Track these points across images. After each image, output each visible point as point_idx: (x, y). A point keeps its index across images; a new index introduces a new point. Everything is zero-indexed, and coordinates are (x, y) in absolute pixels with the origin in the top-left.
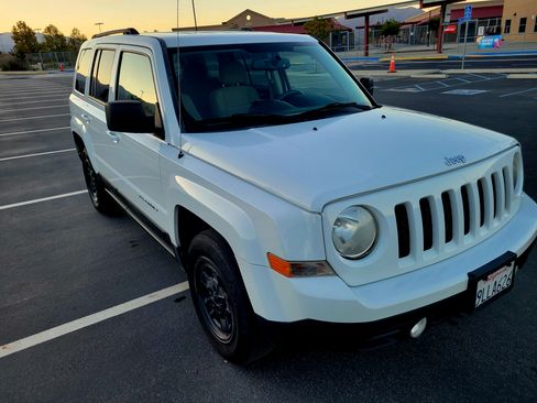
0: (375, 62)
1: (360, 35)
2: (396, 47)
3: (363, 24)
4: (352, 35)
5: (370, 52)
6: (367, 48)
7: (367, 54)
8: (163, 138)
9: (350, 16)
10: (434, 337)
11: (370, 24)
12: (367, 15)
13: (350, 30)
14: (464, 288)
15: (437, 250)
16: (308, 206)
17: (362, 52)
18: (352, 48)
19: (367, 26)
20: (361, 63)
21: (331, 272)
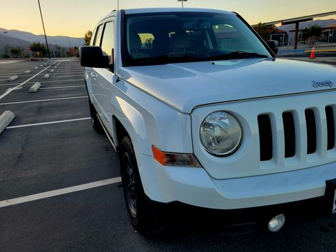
0: (301, 53)
1: (292, 36)
2: (318, 44)
3: (294, 29)
4: (287, 36)
5: (298, 47)
6: (296, 44)
7: (296, 48)
8: (113, 72)
9: (284, 23)
10: (304, 239)
11: (299, 29)
12: (297, 22)
13: (285, 33)
14: (321, 193)
15: (299, 158)
16: (181, 109)
17: (292, 47)
18: (286, 44)
19: (297, 30)
20: (291, 53)
21: (198, 165)
